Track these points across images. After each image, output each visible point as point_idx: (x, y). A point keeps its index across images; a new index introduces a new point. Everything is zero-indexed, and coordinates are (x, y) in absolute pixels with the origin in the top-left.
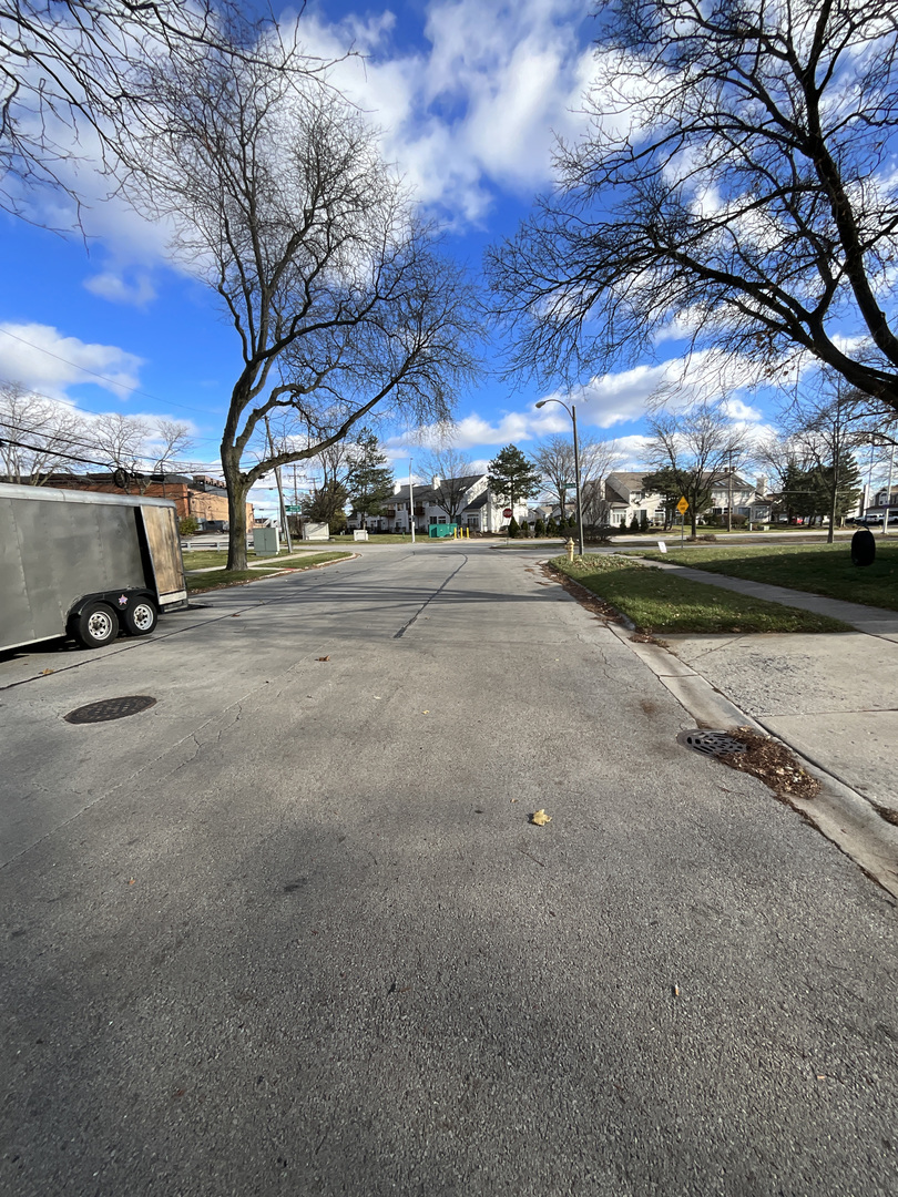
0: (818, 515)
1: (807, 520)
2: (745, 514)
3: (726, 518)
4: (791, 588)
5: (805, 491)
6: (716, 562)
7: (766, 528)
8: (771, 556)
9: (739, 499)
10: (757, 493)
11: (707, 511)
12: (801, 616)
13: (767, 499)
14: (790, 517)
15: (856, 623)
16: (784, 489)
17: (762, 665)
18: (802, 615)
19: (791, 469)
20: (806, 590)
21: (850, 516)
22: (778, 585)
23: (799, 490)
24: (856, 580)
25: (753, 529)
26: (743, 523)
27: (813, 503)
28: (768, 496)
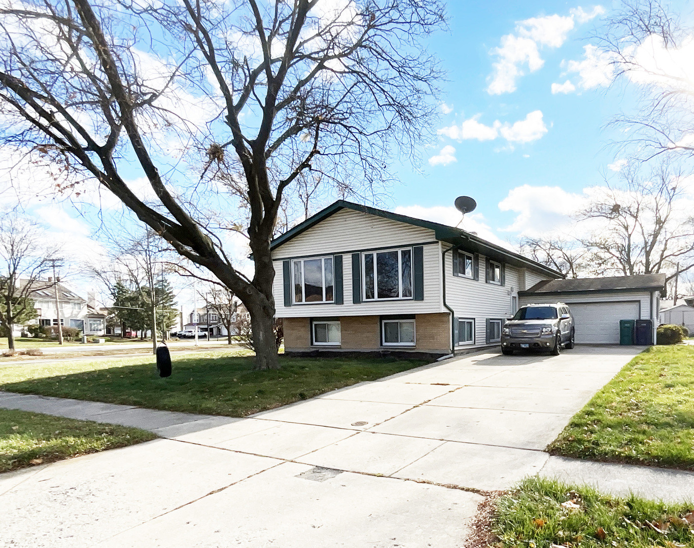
0: (147, 329)
1: (139, 333)
2: (78, 326)
3: (57, 330)
4: (110, 402)
5: (134, 308)
6: (30, 382)
7: (102, 340)
8: (95, 372)
9: (70, 311)
10: (88, 306)
11: (33, 322)
12: (112, 433)
13: (101, 312)
14: (124, 330)
15: (161, 431)
16: (115, 304)
17: (61, 498)
18: (114, 431)
19: (120, 287)
20: (123, 403)
21: (173, 331)
22: (98, 401)
23: (129, 305)
24: (166, 389)
25: (89, 342)
26: (77, 335)
27: (143, 319)
28: (101, 309)
